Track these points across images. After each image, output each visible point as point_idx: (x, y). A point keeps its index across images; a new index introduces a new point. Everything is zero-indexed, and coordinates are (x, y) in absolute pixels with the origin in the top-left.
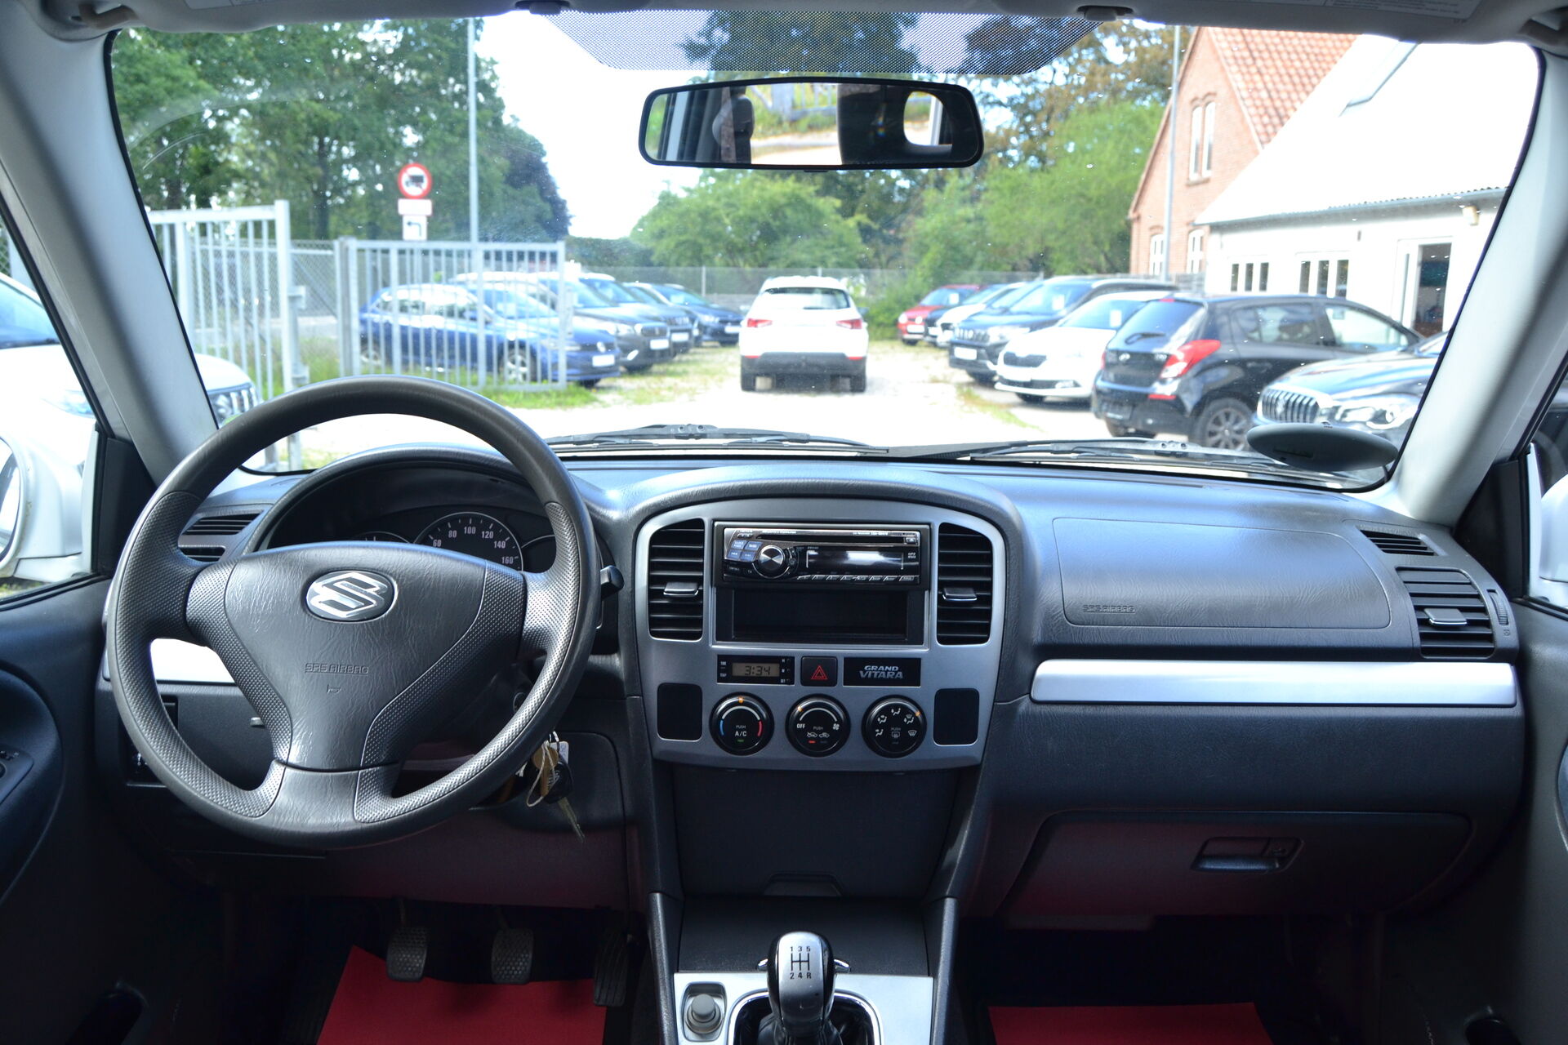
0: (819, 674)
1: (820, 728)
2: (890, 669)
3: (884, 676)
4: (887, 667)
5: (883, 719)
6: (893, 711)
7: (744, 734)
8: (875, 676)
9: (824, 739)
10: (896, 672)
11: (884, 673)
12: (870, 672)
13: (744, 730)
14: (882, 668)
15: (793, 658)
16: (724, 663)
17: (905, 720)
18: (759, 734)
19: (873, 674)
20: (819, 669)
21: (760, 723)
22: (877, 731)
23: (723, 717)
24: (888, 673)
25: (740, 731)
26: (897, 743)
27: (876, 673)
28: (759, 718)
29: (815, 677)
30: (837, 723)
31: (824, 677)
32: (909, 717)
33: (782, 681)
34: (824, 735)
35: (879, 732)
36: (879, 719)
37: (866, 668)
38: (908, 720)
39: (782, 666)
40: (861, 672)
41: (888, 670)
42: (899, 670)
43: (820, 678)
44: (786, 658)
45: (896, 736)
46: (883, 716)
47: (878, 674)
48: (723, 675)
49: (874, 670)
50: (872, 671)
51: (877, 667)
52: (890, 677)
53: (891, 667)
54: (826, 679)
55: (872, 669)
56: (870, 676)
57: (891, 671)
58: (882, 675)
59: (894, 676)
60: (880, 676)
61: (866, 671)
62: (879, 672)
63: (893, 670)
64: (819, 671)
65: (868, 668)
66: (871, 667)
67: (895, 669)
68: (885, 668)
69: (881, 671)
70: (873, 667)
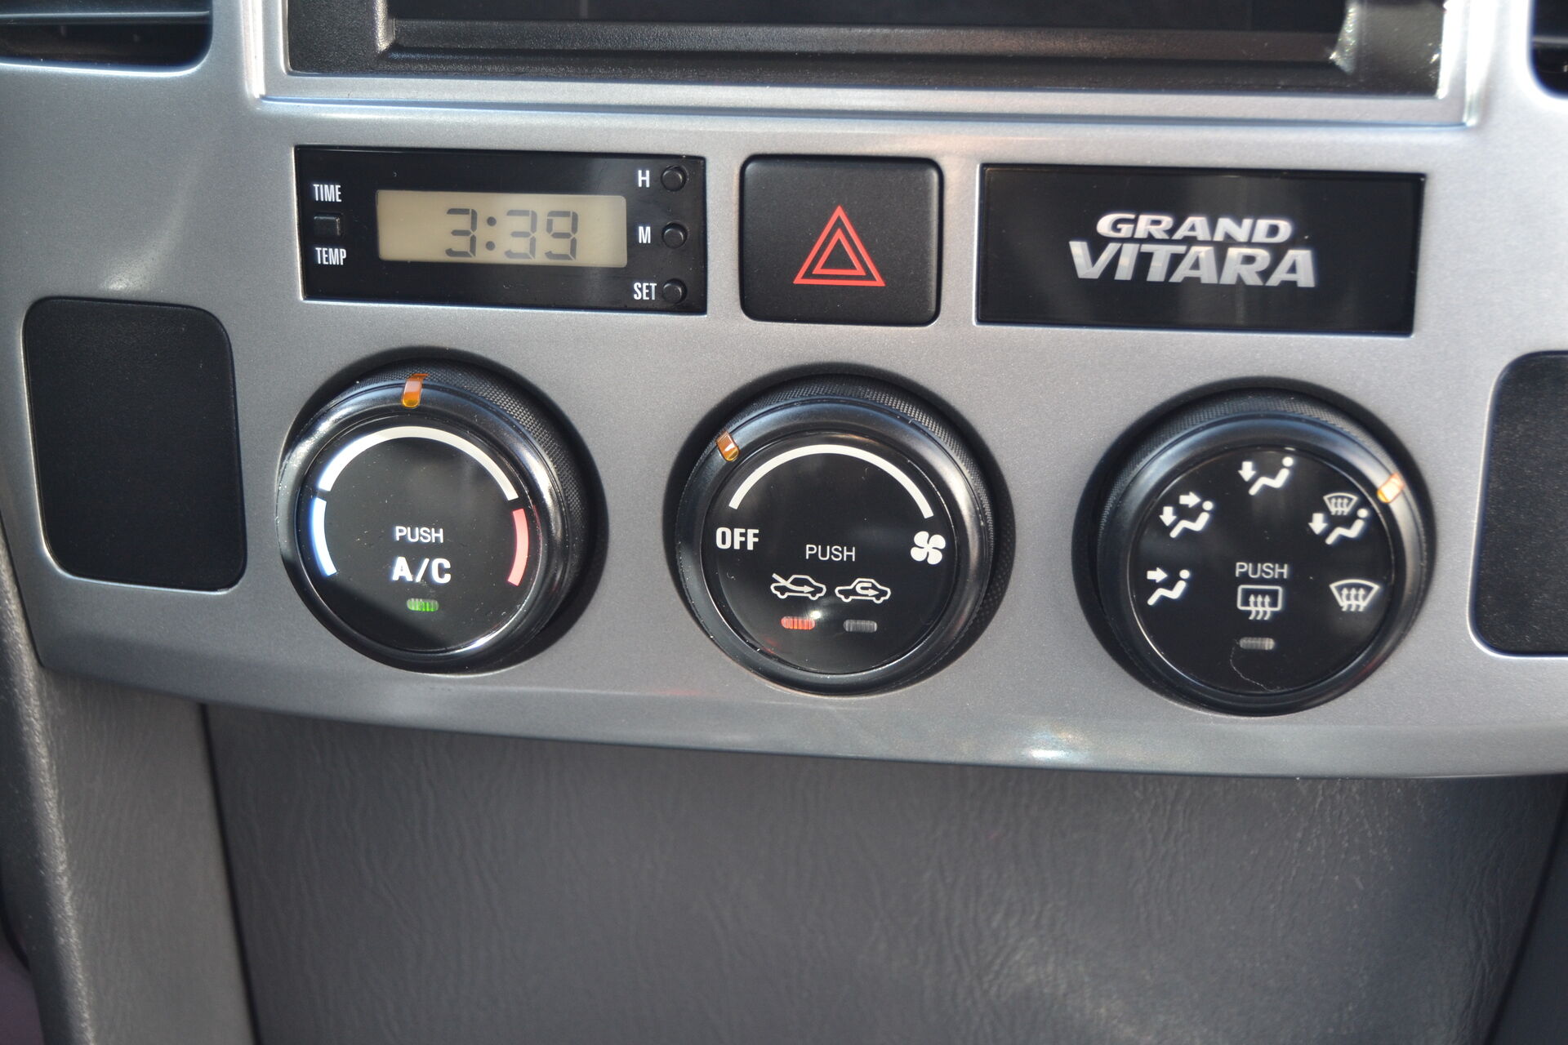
0: (839, 259)
1: (840, 554)
2: (1241, 232)
3: (1207, 275)
4: (1225, 225)
5: (1191, 514)
6: (1247, 470)
7: (438, 570)
8: (1157, 272)
9: (863, 609)
10: (1278, 252)
11: (1204, 252)
12: (1128, 250)
13: (433, 550)
14: (1197, 223)
15: (696, 164)
16: (329, 193)
17: (1318, 524)
18: (515, 577)
19: (1144, 260)
21: (520, 518)
22: (1157, 575)
23: (327, 480)
24: (1234, 253)
25: (416, 554)
26: (1269, 644)
27: (1161, 256)
28: (511, 494)
29: (811, 272)
30: (931, 527)
31: (865, 274)
32: (1339, 503)
33: (642, 291)
34: (865, 588)
35: (1169, 584)
36: (1168, 515)
37: (1104, 225)
38: (1334, 521)
41: (1229, 241)
42: (1293, 242)
44: (656, 161)
45: (1260, 609)
46: (1190, 500)
47: (1176, 260)
48: (336, 256)
49: (1150, 239)
50: (1141, 241)
51: (1167, 221)
52: (1240, 279)
53: (1247, 222)
54: (879, 282)
55: (1141, 233)
56: (1125, 271)
57: (1249, 244)
58: (1196, 265)
59: (1266, 274)
60: (1183, 272)
61: (1107, 240)
62: (1181, 249)
63: (1260, 235)
64: (839, 235)
65: (1115, 226)
66: (1135, 222)
67: (1274, 231)
68: (1213, 226)
69: (1190, 241)
70: (1144, 220)
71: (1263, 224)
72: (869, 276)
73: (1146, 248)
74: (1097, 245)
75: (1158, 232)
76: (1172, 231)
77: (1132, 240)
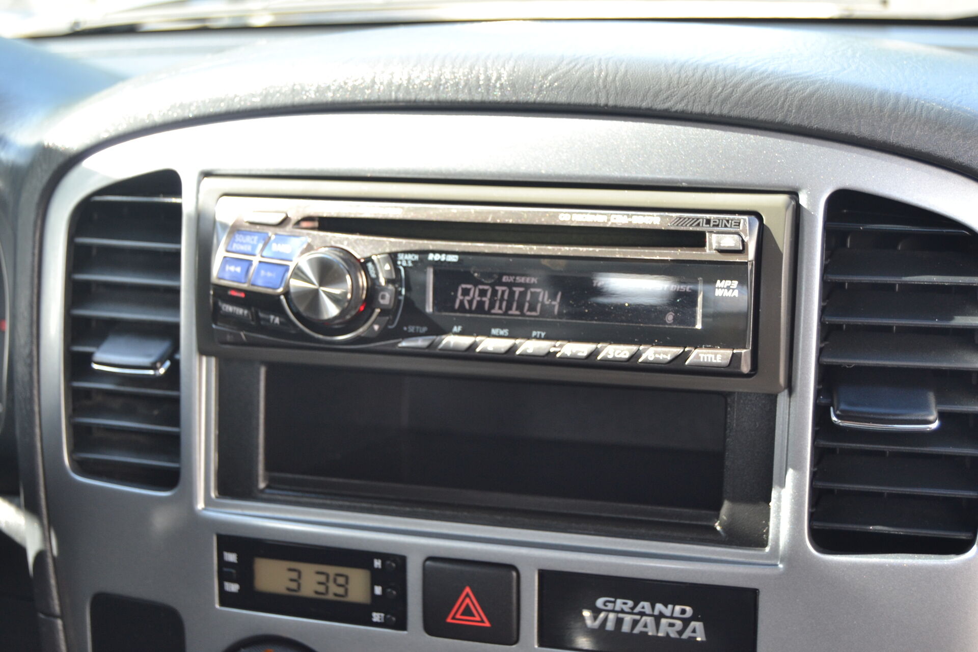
0: (468, 612)
2: (667, 611)
3: (651, 632)
4: (659, 607)
8: (626, 628)
10: (686, 622)
11: (650, 620)
12: (612, 616)
14: (645, 606)
15: (401, 561)
16: (231, 557)
19: (619, 622)
20: (468, 597)
24: (664, 621)
27: (628, 619)
29: (455, 617)
31: (480, 620)
33: (377, 617)
37: (600, 602)
39: (376, 577)
40: (586, 614)
41: (662, 615)
42: (694, 618)
43: (466, 621)
44: (383, 556)
47: (635, 623)
48: (233, 587)
49: (622, 611)
50: (617, 612)
51: (630, 603)
52: (668, 634)
53: (670, 607)
54: (487, 624)
55: (618, 608)
56: (610, 626)
57: (672, 617)
58: (645, 626)
59: (681, 633)
60: (638, 629)
61: (600, 611)
62: (638, 617)
63: (677, 613)
64: (467, 600)
65: (605, 604)
66: (614, 602)
67: (683, 612)
68: (653, 607)
69: (642, 614)
70: (619, 601)
71: (678, 608)
72: (482, 621)
73: (621, 615)
74: (596, 612)
75: (626, 608)
76: (633, 608)
77: (613, 611)
